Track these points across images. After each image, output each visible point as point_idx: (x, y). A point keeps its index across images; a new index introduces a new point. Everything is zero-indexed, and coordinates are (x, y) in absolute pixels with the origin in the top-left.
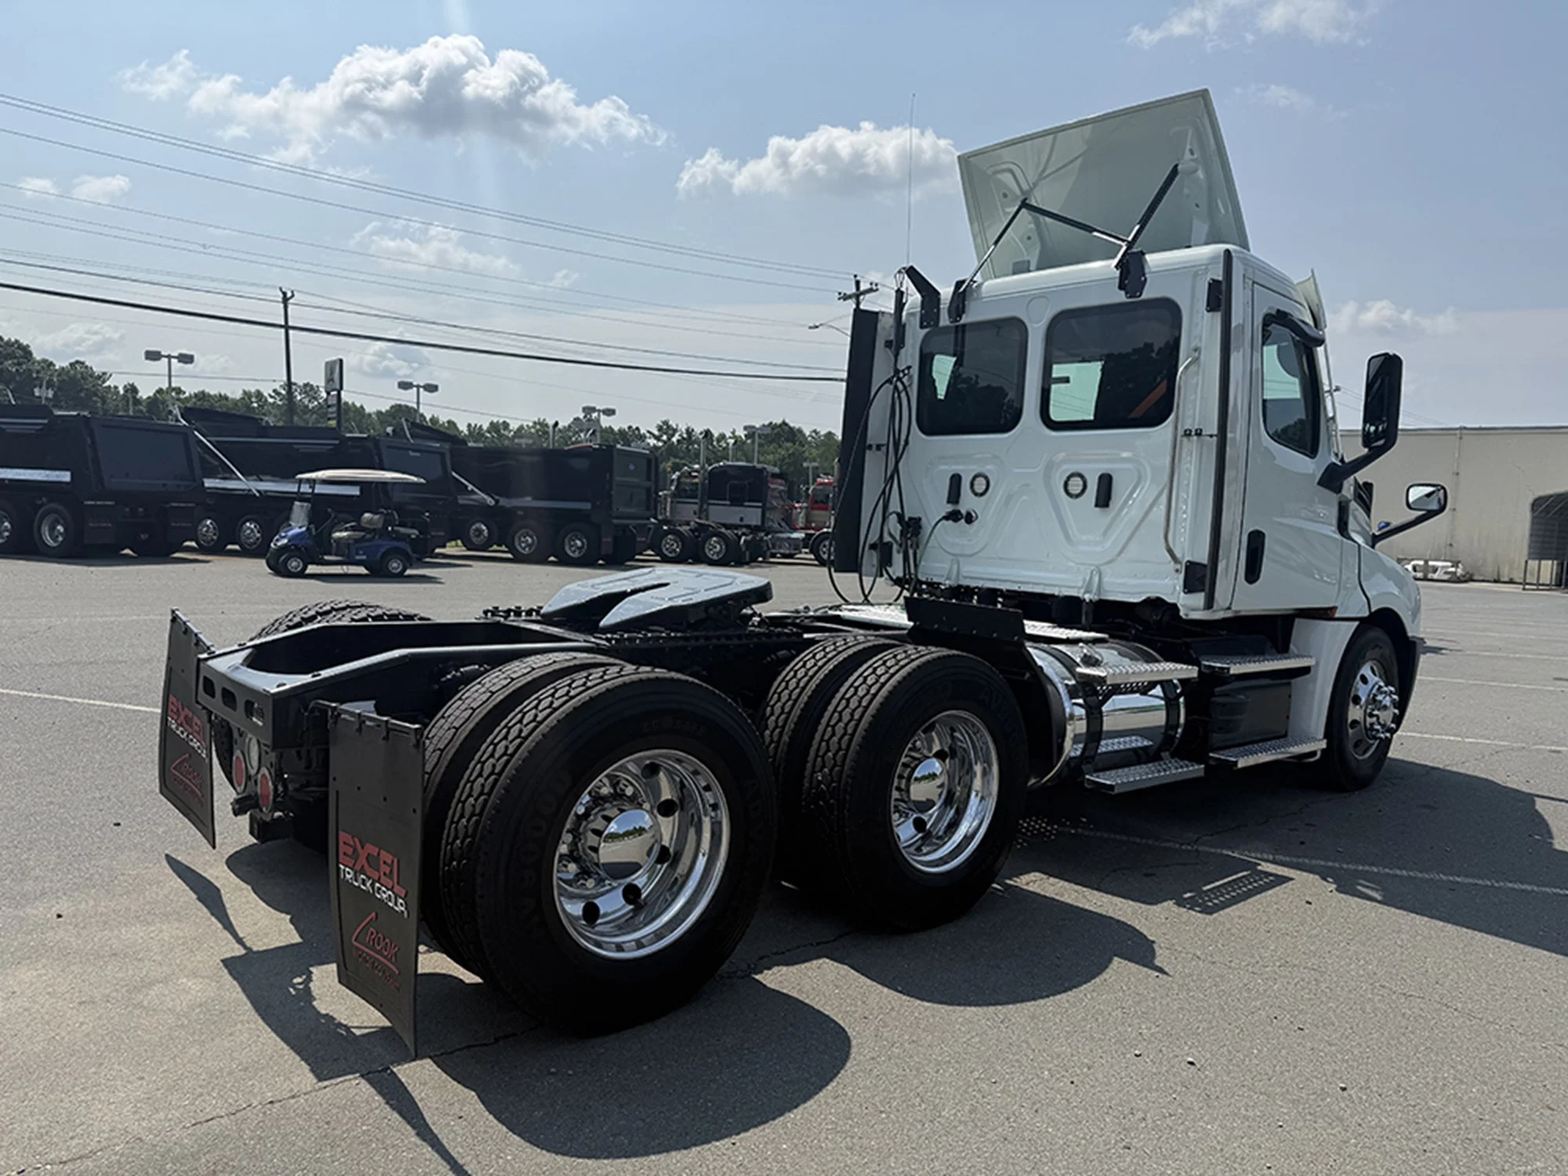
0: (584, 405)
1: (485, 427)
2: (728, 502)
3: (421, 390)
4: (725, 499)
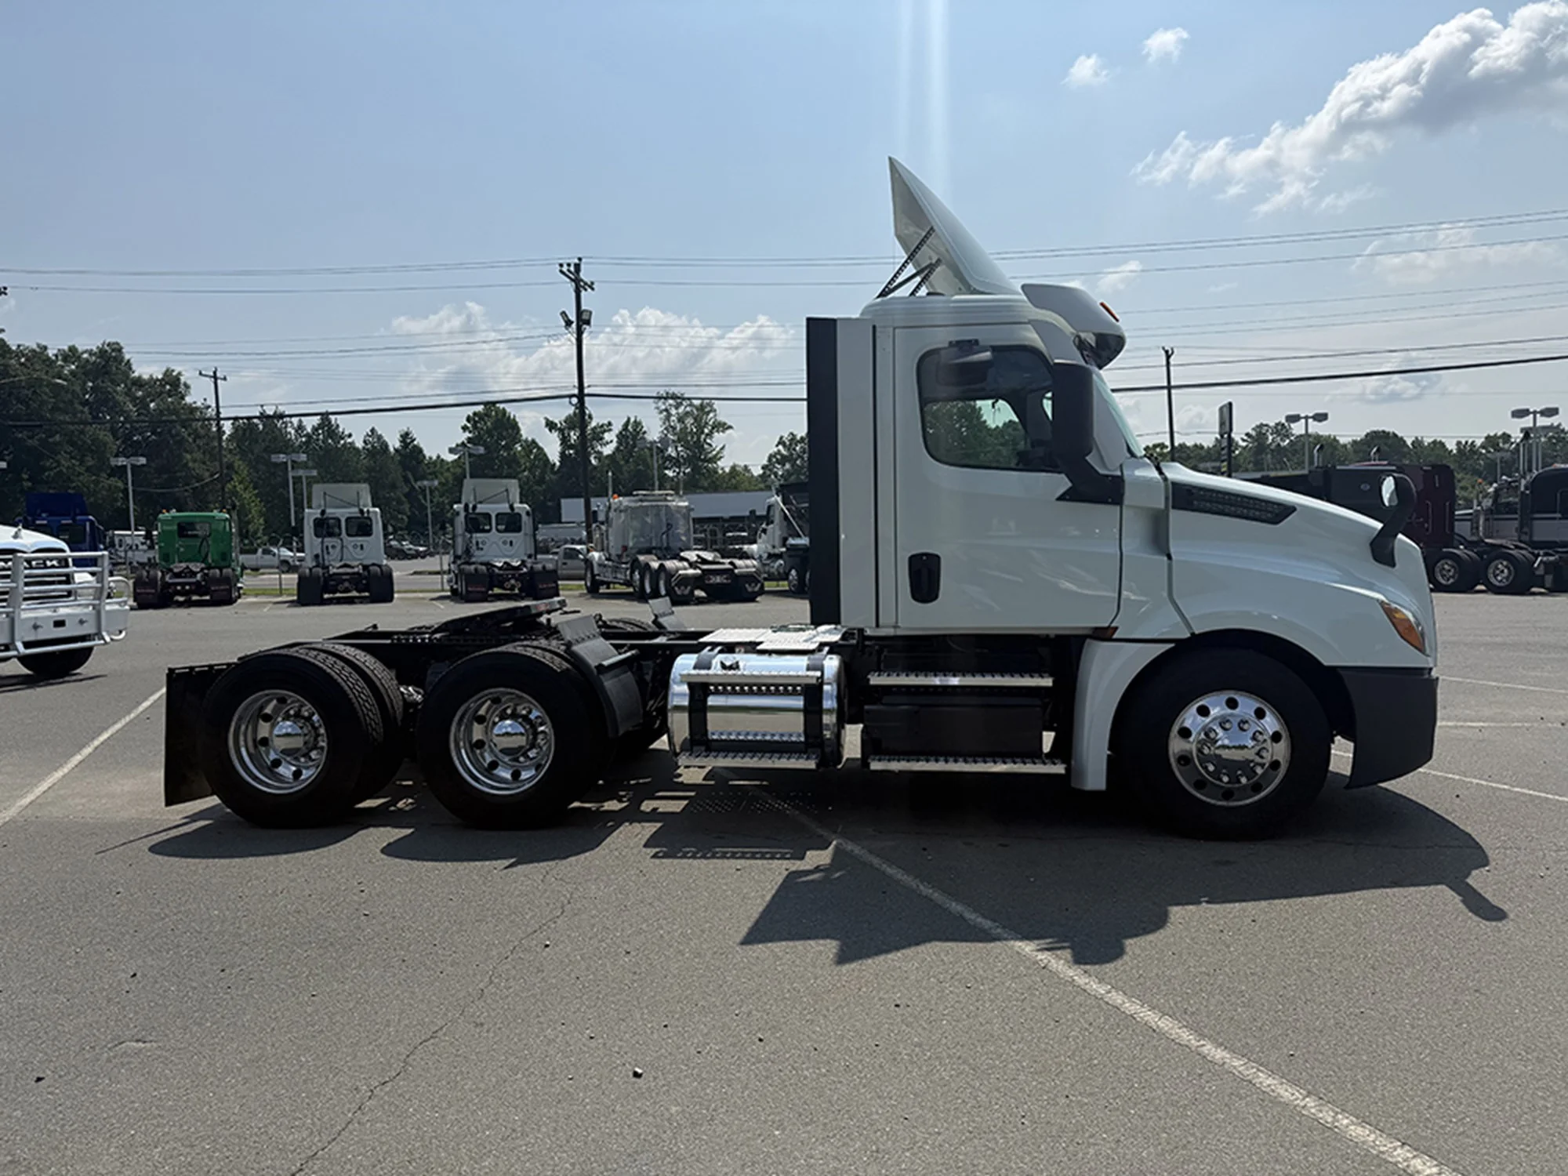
0: (1514, 408)
1: (1478, 443)
2: (1558, 515)
3: (1310, 421)
4: (1555, 512)
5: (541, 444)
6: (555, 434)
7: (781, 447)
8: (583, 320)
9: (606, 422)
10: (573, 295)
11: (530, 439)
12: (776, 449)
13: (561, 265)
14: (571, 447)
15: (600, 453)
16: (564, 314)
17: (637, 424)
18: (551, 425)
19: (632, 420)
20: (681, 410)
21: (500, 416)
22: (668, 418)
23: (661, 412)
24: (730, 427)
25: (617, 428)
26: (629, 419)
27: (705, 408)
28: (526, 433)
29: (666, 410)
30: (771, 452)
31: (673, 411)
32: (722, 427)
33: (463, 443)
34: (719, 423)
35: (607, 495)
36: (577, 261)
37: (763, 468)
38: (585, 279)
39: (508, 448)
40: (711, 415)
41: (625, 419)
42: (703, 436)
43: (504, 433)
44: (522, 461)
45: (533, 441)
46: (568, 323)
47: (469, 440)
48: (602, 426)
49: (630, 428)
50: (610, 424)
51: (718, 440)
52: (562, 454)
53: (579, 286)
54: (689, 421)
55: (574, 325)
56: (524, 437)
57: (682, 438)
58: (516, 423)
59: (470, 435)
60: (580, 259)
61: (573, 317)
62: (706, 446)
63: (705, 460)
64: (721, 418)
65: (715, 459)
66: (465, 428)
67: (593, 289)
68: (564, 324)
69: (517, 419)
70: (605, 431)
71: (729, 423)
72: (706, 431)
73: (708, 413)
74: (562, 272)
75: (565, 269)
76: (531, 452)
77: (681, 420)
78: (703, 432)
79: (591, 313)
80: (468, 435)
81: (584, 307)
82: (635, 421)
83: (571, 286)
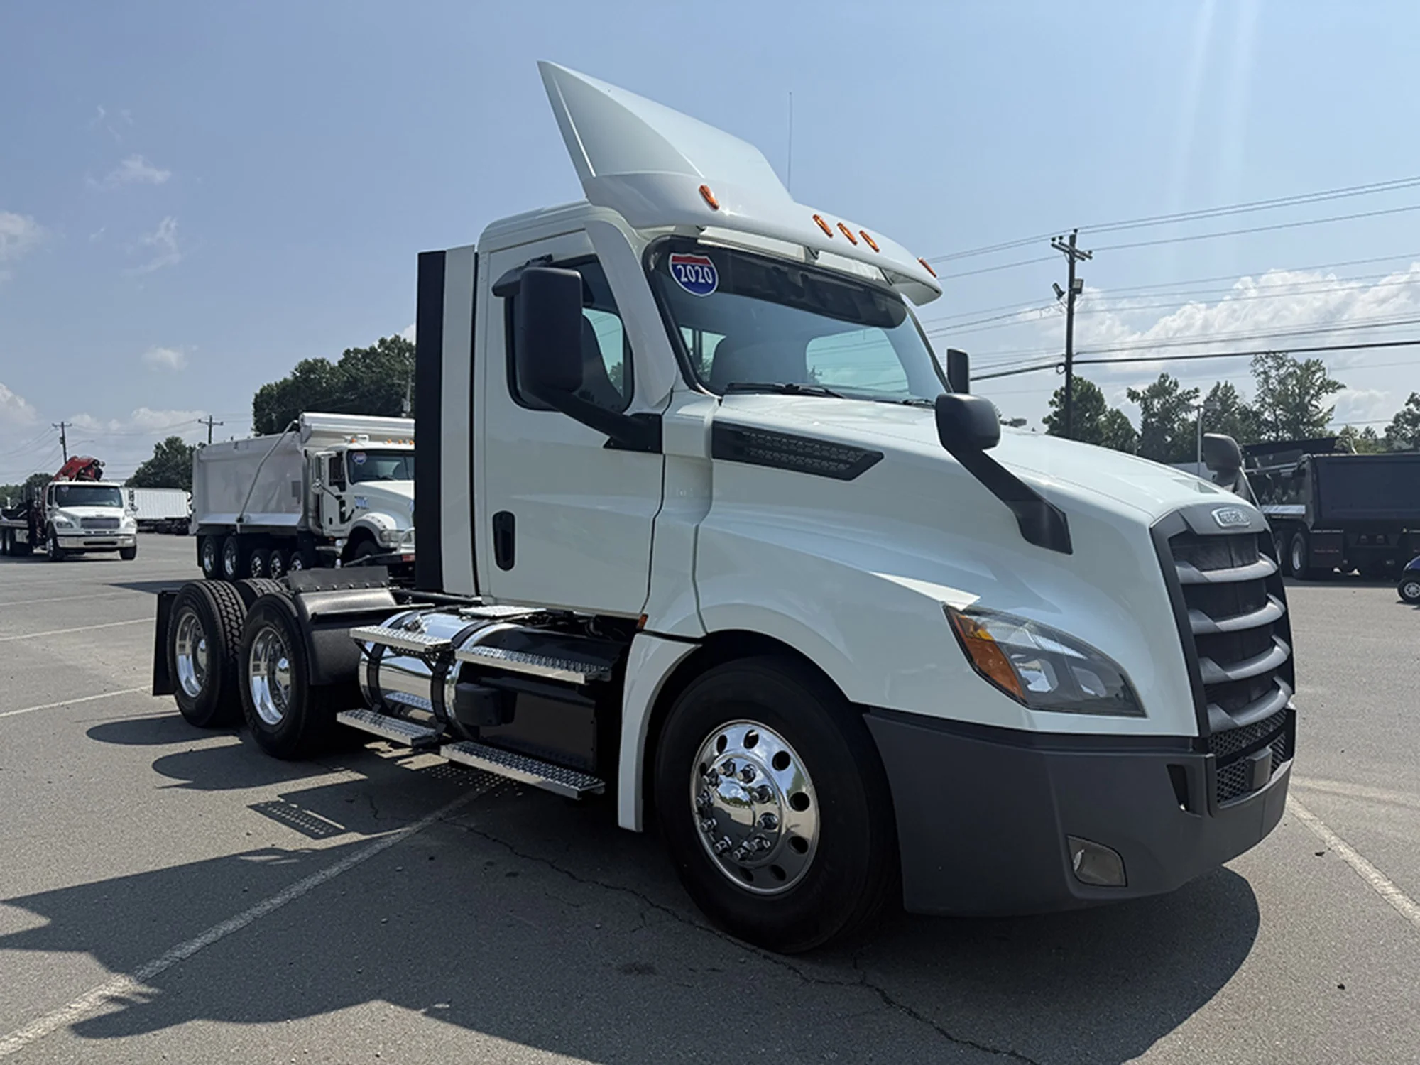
5: (1125, 414)
6: (1137, 404)
7: (1412, 406)
8: (1075, 290)
9: (1193, 389)
10: (1067, 265)
11: (1114, 409)
12: (1405, 409)
13: (1054, 239)
14: (1154, 415)
15: (1184, 420)
16: (1056, 285)
17: (1228, 388)
18: (1133, 395)
19: (1222, 385)
20: (1282, 371)
21: (1085, 390)
22: (1266, 381)
23: (1259, 375)
24: (1343, 386)
25: (1203, 395)
26: (1219, 384)
27: (1309, 368)
28: (1110, 405)
29: (1265, 373)
30: (1399, 411)
31: (1273, 373)
32: (1332, 386)
33: (1050, 417)
34: (1329, 383)
35: (1196, 461)
36: (1072, 233)
37: (1386, 430)
38: (1082, 250)
39: (1091, 419)
40: (1318, 375)
41: (1215, 384)
42: (1308, 398)
43: (1089, 406)
44: (1104, 431)
45: (1118, 412)
46: (1060, 294)
47: (1056, 414)
48: (1188, 393)
49: (1219, 393)
50: (1197, 390)
51: (1326, 402)
52: (1145, 423)
53: (1073, 255)
54: (1292, 382)
55: (1066, 296)
56: (1109, 408)
57: (1280, 399)
58: (1101, 395)
59: (1057, 409)
60: (1076, 231)
61: (1065, 288)
62: (1310, 408)
63: (1309, 423)
64: (1331, 377)
65: (1320, 423)
66: (1052, 403)
67: (1090, 258)
68: (1056, 295)
69: (1102, 392)
70: (1191, 398)
71: (1341, 382)
72: (1312, 392)
73: (1314, 373)
74: (1053, 245)
75: (1056, 243)
76: (1115, 422)
77: (1282, 381)
78: (1308, 393)
79: (1082, 281)
80: (1055, 409)
81: (1077, 277)
82: (1226, 386)
83: (1064, 259)
